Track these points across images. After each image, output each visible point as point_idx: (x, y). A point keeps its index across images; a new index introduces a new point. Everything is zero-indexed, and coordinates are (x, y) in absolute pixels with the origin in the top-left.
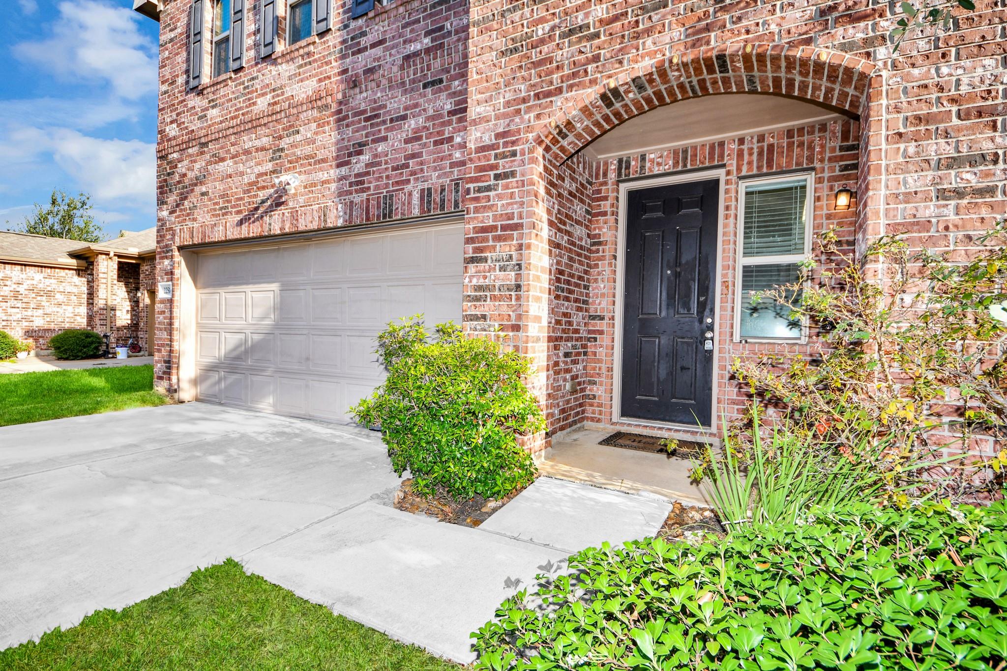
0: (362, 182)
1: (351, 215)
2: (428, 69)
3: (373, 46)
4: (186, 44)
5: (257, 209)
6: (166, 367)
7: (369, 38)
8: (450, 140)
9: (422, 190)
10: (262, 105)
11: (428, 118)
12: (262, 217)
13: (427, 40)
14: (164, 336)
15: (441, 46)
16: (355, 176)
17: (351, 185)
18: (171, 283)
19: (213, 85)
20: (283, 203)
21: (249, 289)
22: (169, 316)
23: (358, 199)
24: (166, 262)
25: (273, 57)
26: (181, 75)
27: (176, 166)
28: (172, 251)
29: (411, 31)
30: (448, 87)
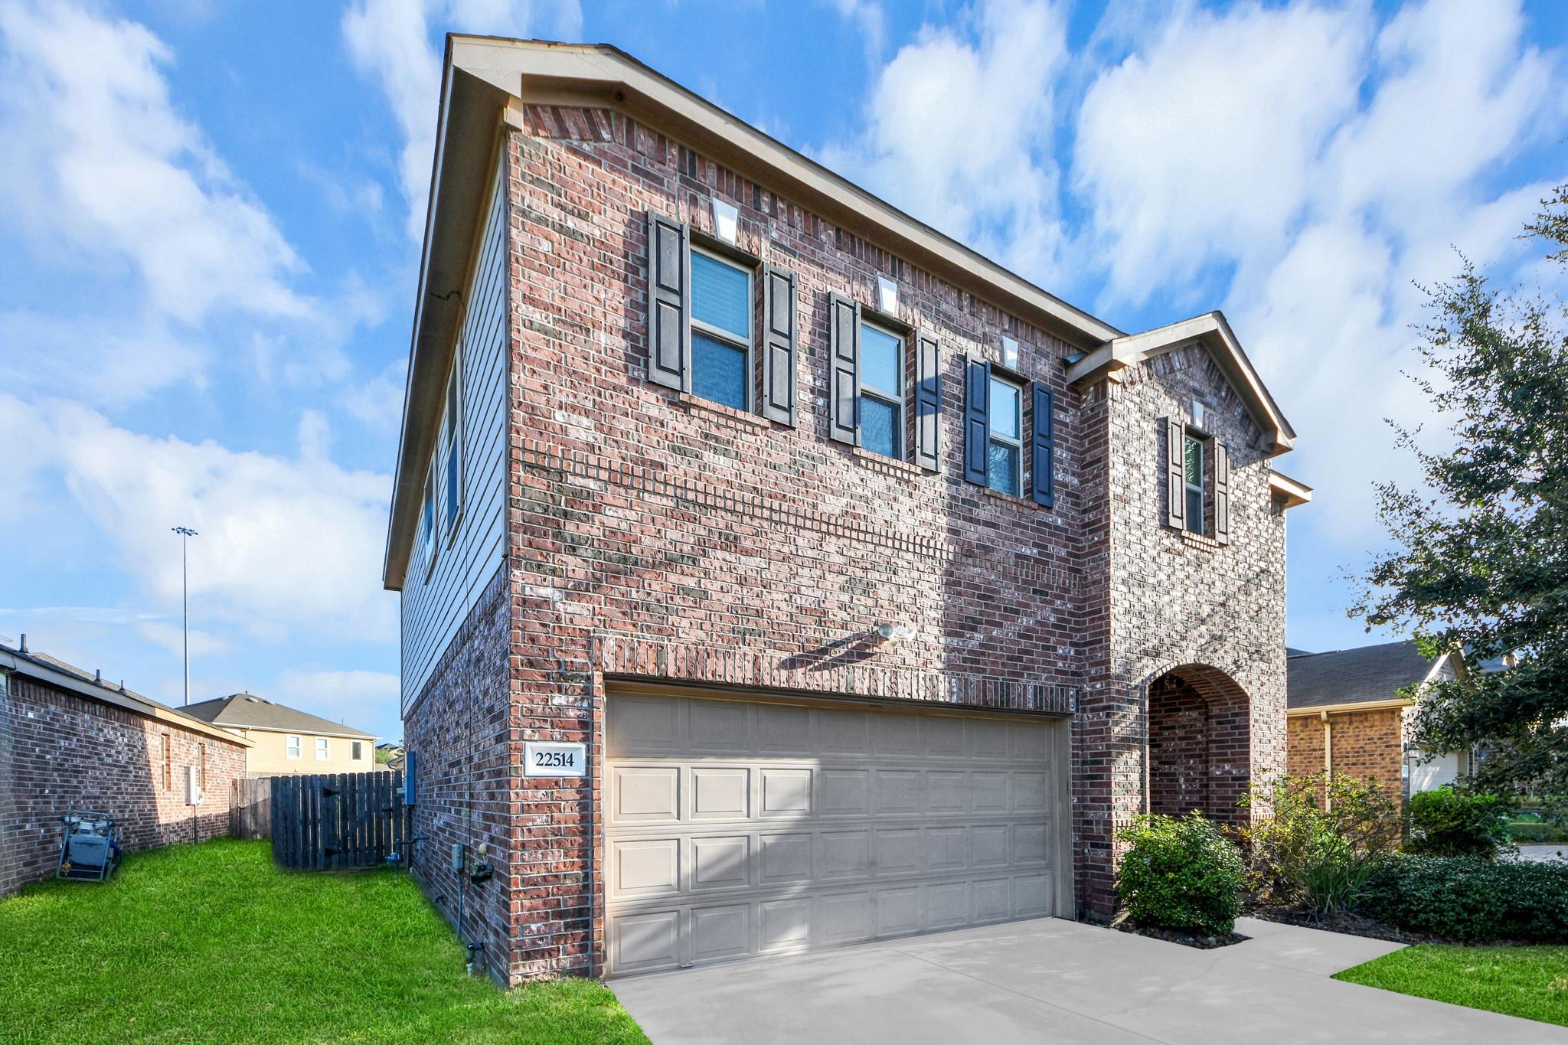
0: (978, 662)
1: (966, 693)
2: (1038, 579)
3: (987, 524)
4: (625, 280)
5: (824, 651)
6: (567, 926)
7: (982, 514)
8: (1055, 649)
9: (1035, 687)
10: (833, 506)
11: (1037, 622)
12: (834, 666)
13: (1035, 551)
14: (556, 858)
15: (1047, 563)
16: (969, 652)
17: (965, 660)
18: (583, 746)
19: (719, 414)
20: (871, 655)
21: (756, 764)
22: (577, 815)
23: (974, 678)
24: (559, 700)
25: (856, 451)
26: (610, 331)
27: (597, 508)
28: (589, 679)
29: (1022, 533)
30: (1052, 603)
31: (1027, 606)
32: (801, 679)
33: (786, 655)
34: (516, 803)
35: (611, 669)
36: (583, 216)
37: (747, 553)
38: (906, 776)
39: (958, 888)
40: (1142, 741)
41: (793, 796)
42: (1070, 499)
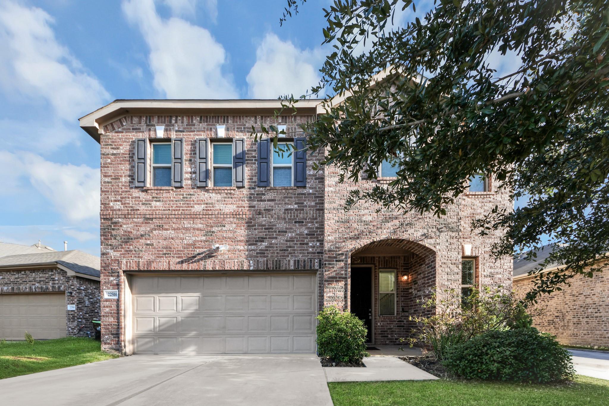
0: (264, 253)
1: (258, 266)
2: (297, 217)
3: (269, 200)
4: (129, 161)
5: (194, 257)
6: (114, 337)
7: (267, 197)
8: (307, 244)
9: (295, 261)
10: (198, 208)
11: (297, 234)
12: (198, 261)
13: (296, 206)
14: (111, 320)
15: (303, 210)
16: (260, 250)
17: (257, 253)
18: (117, 291)
19: (157, 190)
20: (214, 256)
21: (179, 295)
22: (116, 308)
23: (261, 260)
24: (112, 278)
25: (206, 188)
26: (125, 176)
27: (121, 226)
28: (118, 272)
29: (288, 200)
30: (306, 225)
31: (291, 229)
32: (185, 267)
33: (180, 260)
34: (102, 305)
35: (125, 269)
36: (118, 149)
37: (167, 230)
38: (239, 298)
39: (264, 338)
40: (345, 278)
41: (191, 305)
42: (317, 181)
